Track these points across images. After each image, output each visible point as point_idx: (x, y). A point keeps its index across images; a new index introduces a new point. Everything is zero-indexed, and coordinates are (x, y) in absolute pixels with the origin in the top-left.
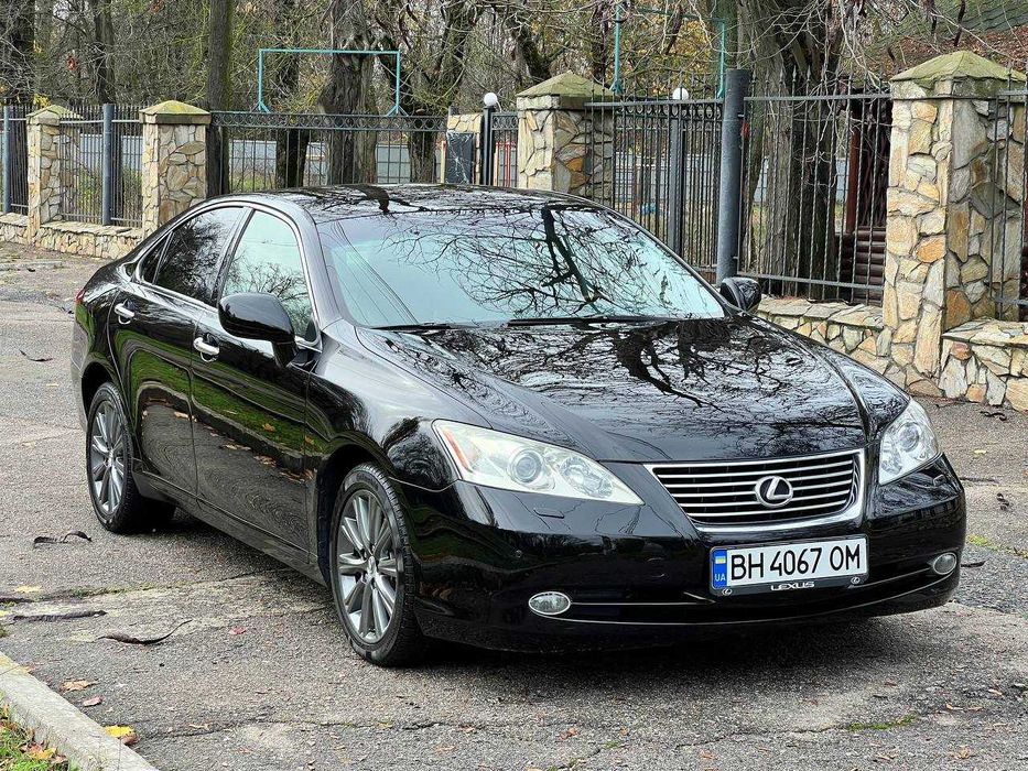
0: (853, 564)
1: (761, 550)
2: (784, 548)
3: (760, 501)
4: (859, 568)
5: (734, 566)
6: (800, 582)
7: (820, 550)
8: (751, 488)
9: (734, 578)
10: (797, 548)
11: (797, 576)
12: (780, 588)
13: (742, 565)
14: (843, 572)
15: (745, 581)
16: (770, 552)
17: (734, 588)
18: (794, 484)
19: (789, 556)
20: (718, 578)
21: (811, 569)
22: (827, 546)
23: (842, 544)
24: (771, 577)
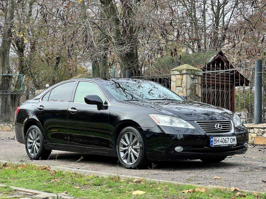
0: (234, 142)
1: (219, 138)
2: (222, 138)
3: (216, 128)
4: (235, 143)
5: (214, 141)
6: (226, 145)
7: (228, 138)
8: (214, 126)
9: (214, 143)
10: (225, 138)
11: (225, 143)
12: (222, 146)
13: (215, 141)
14: (232, 143)
15: (216, 144)
16: (220, 138)
17: (215, 145)
18: (222, 126)
19: (223, 139)
20: (211, 143)
21: (227, 142)
22: (230, 138)
23: (232, 137)
24: (221, 143)
